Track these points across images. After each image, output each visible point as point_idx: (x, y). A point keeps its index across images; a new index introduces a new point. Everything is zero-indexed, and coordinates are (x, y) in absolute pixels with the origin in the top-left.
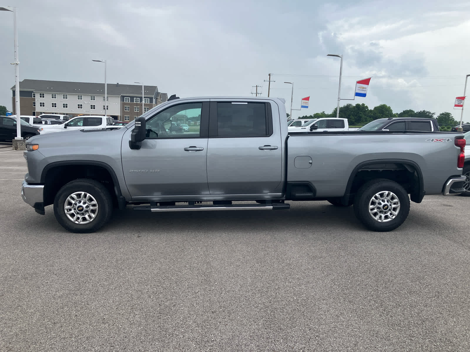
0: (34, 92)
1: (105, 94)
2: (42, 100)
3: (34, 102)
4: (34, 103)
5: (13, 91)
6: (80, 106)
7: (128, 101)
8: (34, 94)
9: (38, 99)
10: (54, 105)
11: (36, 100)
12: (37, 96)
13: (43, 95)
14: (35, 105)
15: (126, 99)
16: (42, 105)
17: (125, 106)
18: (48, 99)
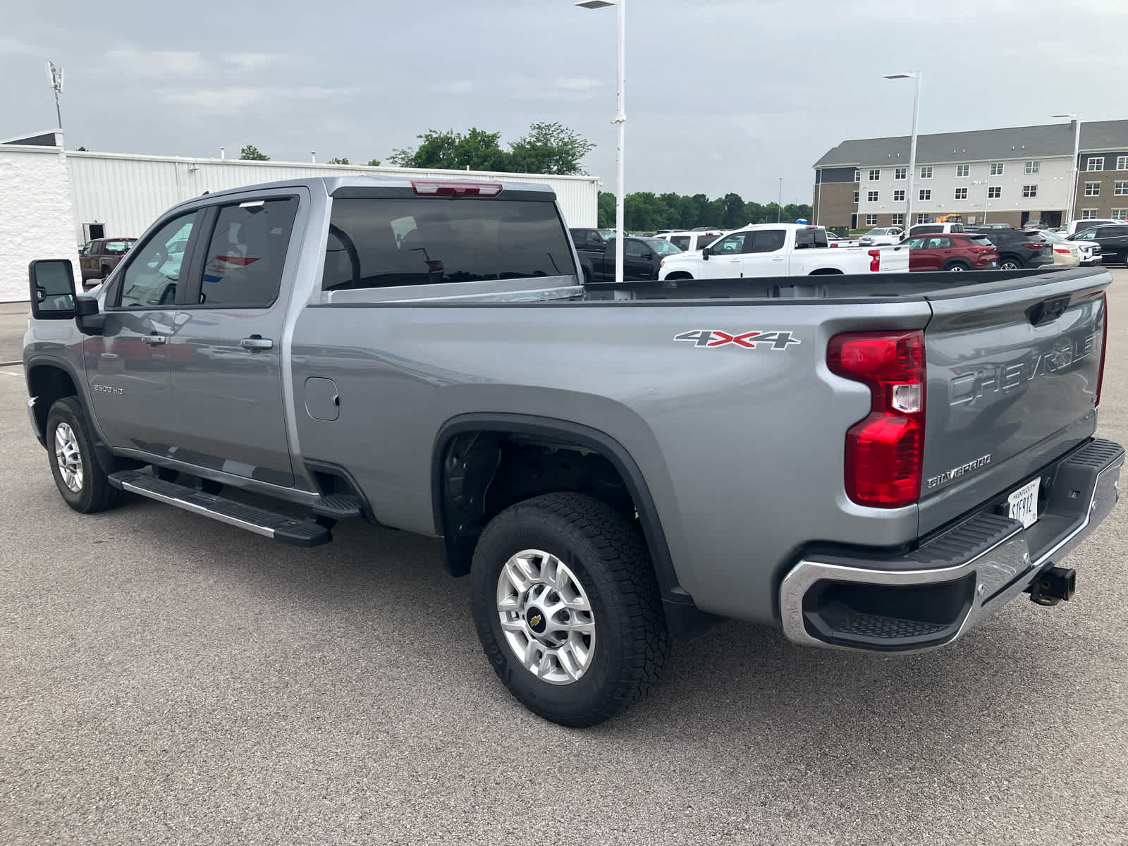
0: (858, 169)
1: (909, 163)
2: (873, 186)
3: (856, 191)
4: (857, 194)
5: (817, 171)
6: (961, 193)
7: (1098, 168)
8: (858, 174)
9: (866, 184)
10: (899, 196)
11: (861, 187)
12: (865, 177)
13: (878, 172)
14: (857, 200)
15: (1092, 162)
16: (873, 196)
17: (1086, 182)
18: (887, 183)
